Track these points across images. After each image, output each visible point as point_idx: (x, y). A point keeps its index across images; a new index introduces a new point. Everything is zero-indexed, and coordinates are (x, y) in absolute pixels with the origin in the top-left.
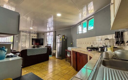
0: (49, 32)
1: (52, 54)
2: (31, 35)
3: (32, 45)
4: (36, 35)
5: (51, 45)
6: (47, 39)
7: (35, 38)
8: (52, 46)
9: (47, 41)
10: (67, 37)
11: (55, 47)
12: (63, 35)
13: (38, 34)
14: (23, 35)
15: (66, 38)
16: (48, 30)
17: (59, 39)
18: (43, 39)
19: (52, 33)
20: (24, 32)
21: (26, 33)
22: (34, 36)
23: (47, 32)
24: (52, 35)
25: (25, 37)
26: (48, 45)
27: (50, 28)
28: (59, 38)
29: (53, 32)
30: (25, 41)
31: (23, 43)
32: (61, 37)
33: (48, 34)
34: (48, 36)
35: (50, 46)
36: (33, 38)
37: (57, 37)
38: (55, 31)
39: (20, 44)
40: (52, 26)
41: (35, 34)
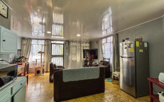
0: (106, 37)
1: (112, 77)
2: (82, 45)
3: (84, 58)
4: (88, 45)
5: (109, 59)
6: (103, 50)
7: (88, 48)
8: (111, 62)
9: (103, 53)
10: (148, 43)
11: (117, 64)
12: (137, 40)
13: (91, 42)
14: (73, 46)
15: (146, 45)
16: (104, 34)
17: (126, 48)
18: (97, 49)
19: (111, 39)
20: (74, 41)
21: (76, 43)
22: (86, 47)
23: (102, 39)
24: (111, 43)
25: (75, 48)
26: (104, 59)
27: (106, 30)
28: (126, 46)
29: (112, 37)
30: (76, 54)
31: (72, 56)
32: (130, 44)
33: (104, 41)
34: (104, 44)
35: (108, 61)
36: (85, 49)
37: (121, 44)
38: (117, 35)
39: (70, 57)
40: (110, 26)
41: (87, 43)
